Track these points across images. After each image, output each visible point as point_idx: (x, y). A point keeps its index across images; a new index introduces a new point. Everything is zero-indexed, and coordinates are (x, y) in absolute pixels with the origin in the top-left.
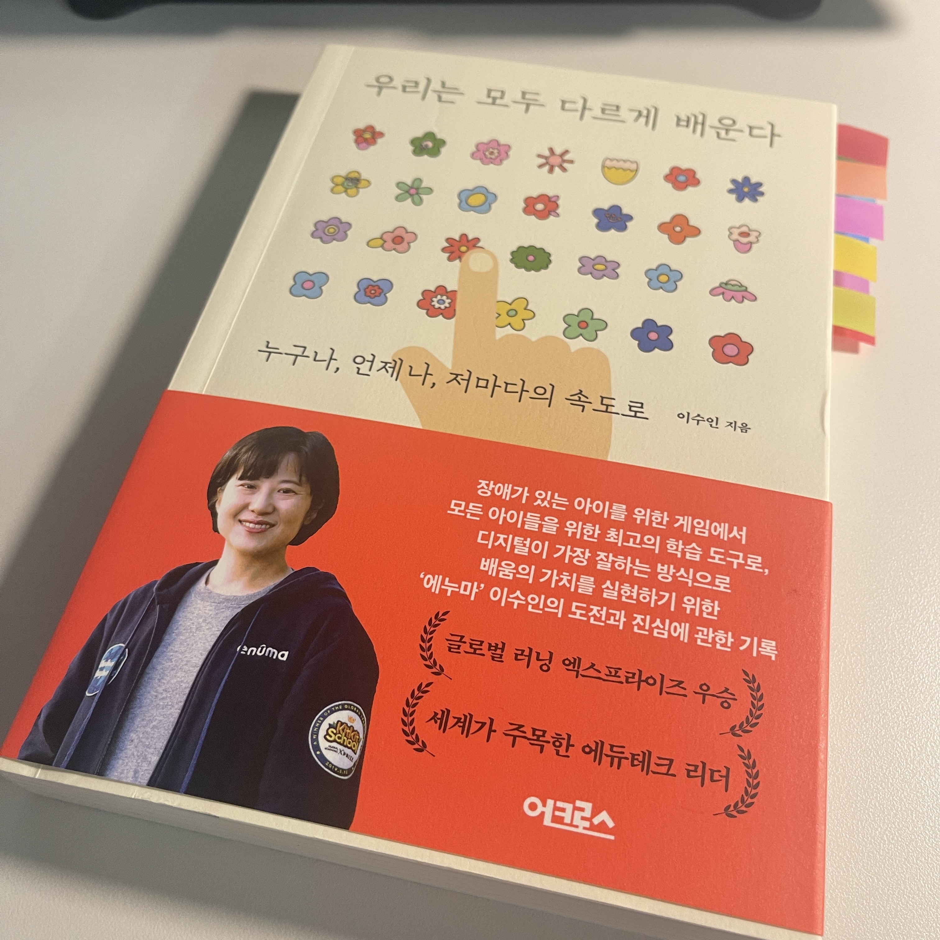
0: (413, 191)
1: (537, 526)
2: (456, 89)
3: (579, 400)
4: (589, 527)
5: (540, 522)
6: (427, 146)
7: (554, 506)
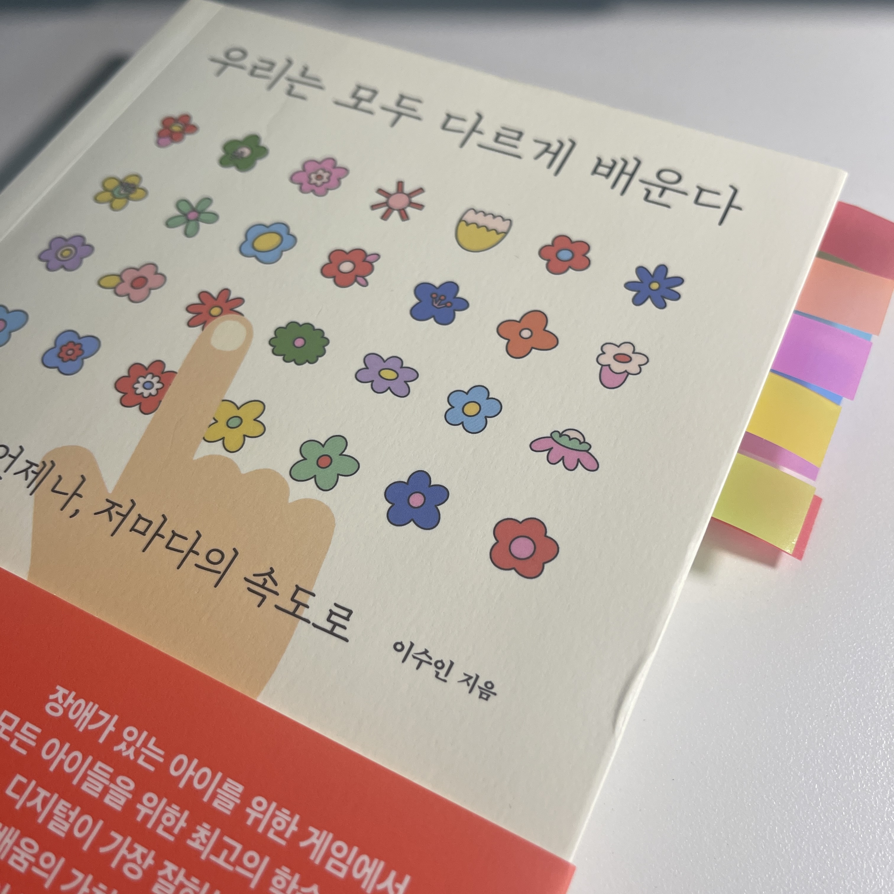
0: (192, 215)
1: (100, 788)
2: (318, 80)
3: (263, 586)
4: (173, 811)
5: (107, 782)
6: (242, 153)
7: (141, 761)
